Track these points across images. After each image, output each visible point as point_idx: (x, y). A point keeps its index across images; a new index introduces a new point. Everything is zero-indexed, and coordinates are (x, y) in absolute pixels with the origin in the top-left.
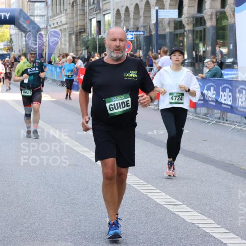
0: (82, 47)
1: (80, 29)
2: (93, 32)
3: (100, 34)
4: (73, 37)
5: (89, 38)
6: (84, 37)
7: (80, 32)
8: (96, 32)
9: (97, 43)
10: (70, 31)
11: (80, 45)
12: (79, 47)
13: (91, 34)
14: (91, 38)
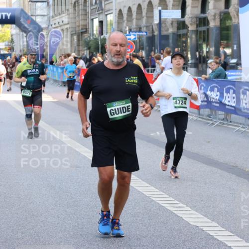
0: (84, 47)
1: (82, 29)
2: (95, 32)
3: (102, 34)
4: (75, 37)
5: (91, 38)
6: (86, 37)
7: (82, 33)
8: (98, 33)
9: (100, 43)
10: (72, 31)
11: (82, 45)
12: (81, 47)
13: (93, 35)
14: (93, 38)
